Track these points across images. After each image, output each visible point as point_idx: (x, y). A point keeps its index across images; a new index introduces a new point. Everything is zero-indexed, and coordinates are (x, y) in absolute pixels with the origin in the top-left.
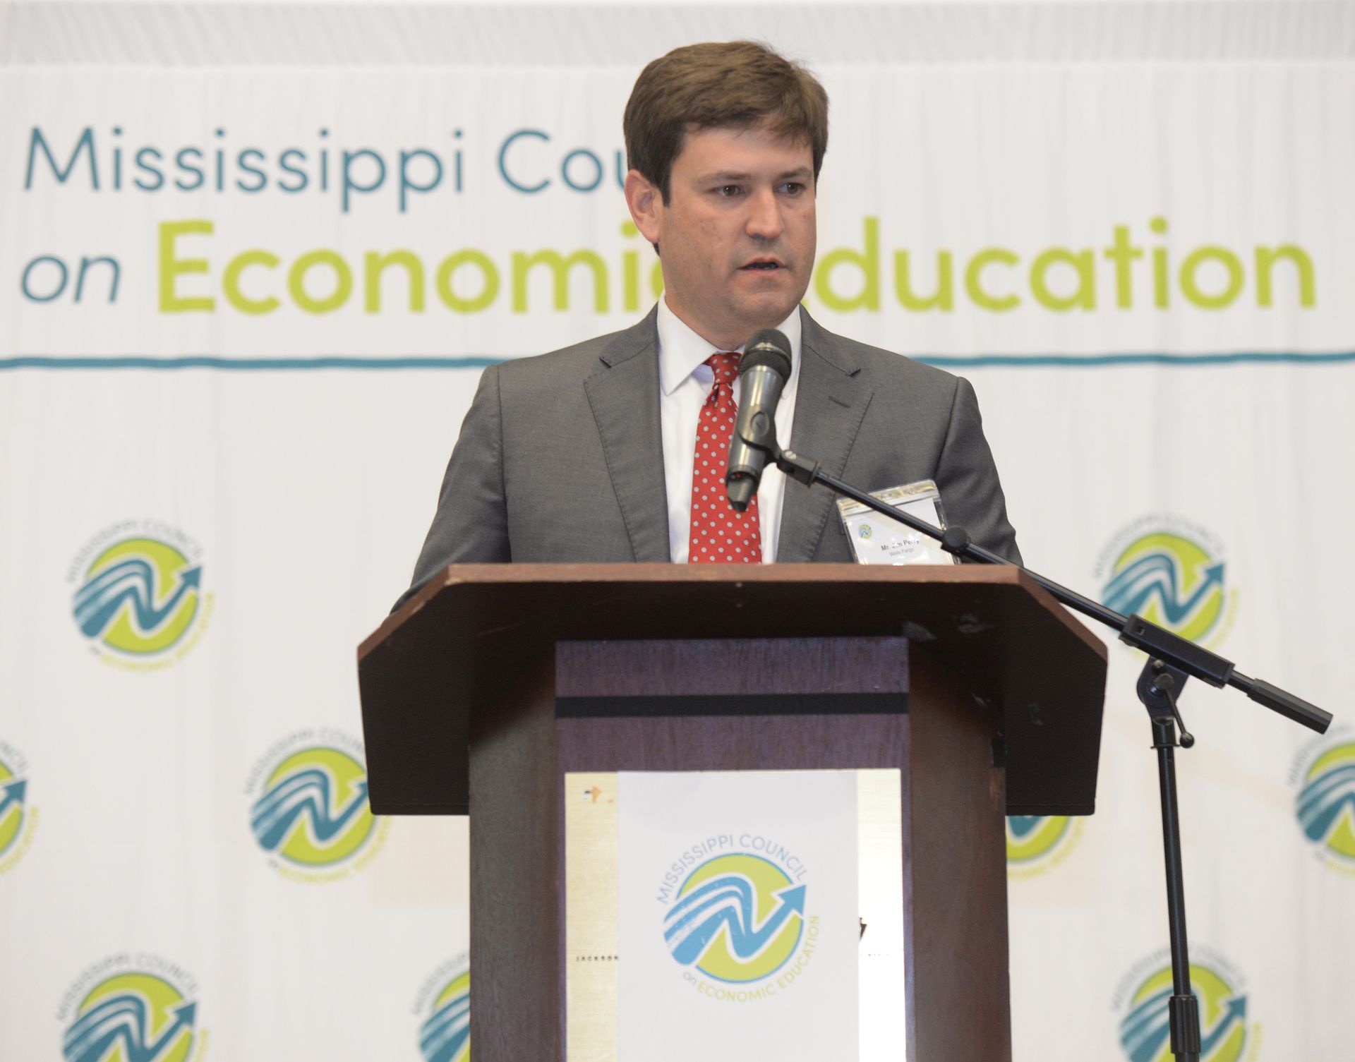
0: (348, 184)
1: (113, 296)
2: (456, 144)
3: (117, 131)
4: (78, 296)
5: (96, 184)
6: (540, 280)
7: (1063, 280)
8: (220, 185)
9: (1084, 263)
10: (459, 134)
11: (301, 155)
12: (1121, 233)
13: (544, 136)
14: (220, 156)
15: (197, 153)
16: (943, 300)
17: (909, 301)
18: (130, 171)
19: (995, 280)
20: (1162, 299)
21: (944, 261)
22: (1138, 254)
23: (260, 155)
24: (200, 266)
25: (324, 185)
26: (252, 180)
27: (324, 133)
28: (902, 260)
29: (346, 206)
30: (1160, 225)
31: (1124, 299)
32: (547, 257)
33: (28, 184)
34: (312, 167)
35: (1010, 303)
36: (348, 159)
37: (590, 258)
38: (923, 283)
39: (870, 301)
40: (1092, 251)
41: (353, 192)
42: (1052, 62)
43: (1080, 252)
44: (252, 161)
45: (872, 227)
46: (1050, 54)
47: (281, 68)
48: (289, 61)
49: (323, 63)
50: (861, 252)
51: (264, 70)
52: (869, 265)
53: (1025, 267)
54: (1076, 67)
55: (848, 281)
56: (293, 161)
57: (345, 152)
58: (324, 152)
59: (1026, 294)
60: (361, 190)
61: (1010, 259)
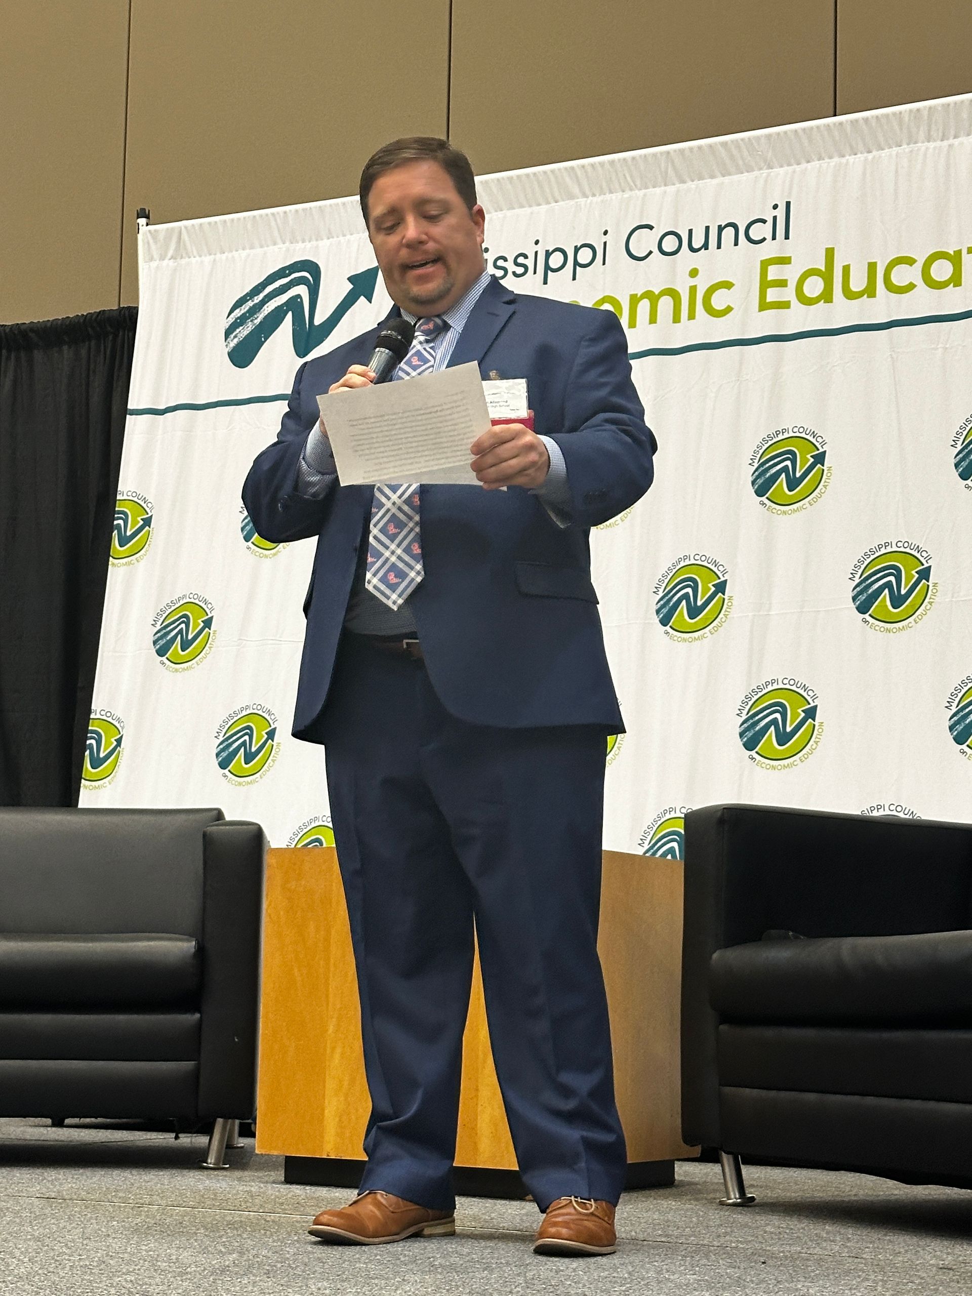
0: (547, 268)
2: (604, 238)
6: (644, 306)
7: (942, 270)
9: (956, 260)
10: (606, 233)
11: (526, 257)
13: (651, 227)
16: (870, 291)
17: (849, 295)
19: (900, 276)
21: (872, 267)
23: (505, 260)
25: (535, 273)
26: (500, 273)
27: (537, 242)
28: (846, 269)
29: (545, 283)
32: (648, 295)
34: (530, 263)
35: (911, 287)
36: (548, 254)
37: (672, 293)
38: (858, 283)
39: (827, 296)
40: (960, 250)
41: (549, 273)
42: (942, 140)
43: (954, 251)
44: (500, 263)
45: (830, 254)
46: (940, 134)
47: (518, 211)
48: (522, 206)
49: (539, 205)
50: (823, 269)
51: (509, 213)
52: (827, 276)
53: (919, 266)
54: (956, 142)
55: (813, 287)
56: (521, 260)
57: (547, 251)
58: (536, 253)
59: (919, 282)
60: (554, 271)
61: (910, 261)
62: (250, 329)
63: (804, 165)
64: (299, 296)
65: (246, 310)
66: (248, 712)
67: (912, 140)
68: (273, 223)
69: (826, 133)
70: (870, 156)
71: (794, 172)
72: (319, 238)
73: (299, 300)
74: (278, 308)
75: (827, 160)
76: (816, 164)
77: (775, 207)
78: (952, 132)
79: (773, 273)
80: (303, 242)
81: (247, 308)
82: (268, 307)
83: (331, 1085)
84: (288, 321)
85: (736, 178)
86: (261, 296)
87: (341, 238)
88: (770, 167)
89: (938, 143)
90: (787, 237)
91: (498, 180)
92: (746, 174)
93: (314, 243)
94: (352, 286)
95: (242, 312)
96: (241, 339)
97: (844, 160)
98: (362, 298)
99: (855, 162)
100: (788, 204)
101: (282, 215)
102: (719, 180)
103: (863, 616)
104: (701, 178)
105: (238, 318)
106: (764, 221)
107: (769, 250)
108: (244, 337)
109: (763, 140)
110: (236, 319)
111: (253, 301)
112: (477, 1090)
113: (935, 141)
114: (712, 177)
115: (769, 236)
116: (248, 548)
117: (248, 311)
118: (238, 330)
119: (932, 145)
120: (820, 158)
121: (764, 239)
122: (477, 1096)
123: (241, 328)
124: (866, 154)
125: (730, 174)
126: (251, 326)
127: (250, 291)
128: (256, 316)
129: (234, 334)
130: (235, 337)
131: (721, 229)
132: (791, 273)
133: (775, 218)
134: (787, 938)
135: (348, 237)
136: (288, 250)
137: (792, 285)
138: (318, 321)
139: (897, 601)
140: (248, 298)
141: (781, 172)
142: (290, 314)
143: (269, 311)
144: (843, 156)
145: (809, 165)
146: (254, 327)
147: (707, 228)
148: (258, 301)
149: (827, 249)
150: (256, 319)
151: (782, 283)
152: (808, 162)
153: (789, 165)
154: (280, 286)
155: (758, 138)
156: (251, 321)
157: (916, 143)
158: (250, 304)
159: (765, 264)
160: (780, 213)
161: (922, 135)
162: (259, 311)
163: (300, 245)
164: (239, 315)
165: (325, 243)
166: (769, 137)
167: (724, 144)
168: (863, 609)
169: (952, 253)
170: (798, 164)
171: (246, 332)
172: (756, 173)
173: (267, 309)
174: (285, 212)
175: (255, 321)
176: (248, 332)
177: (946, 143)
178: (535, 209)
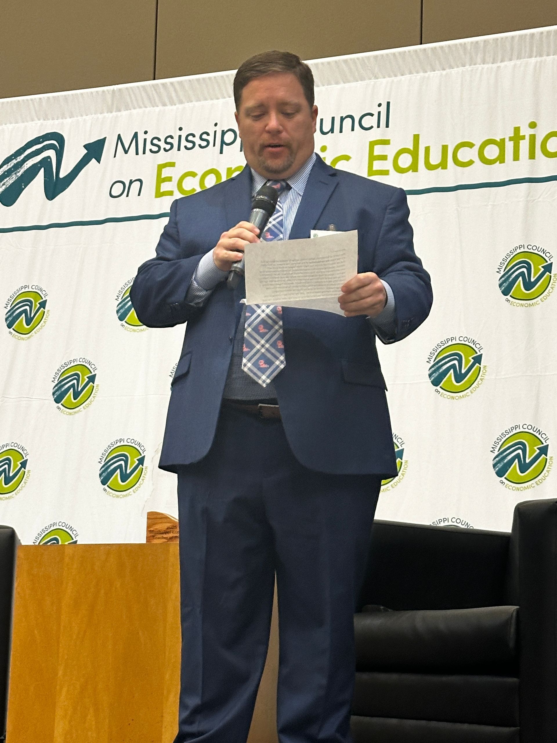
0: (223, 142)
1: (139, 195)
3: (146, 132)
4: (127, 196)
5: (137, 153)
7: (491, 152)
8: (179, 149)
9: (501, 145)
11: (208, 134)
12: (517, 130)
14: (180, 137)
15: (172, 137)
16: (443, 165)
17: (429, 167)
18: (149, 146)
19: (464, 155)
20: (532, 156)
21: (445, 148)
22: (523, 138)
23: (194, 136)
24: (169, 179)
25: (214, 145)
26: (190, 145)
27: (216, 125)
28: (427, 149)
29: (221, 152)
30: (533, 125)
31: (516, 158)
33: (115, 157)
34: (211, 138)
35: (471, 162)
36: (223, 133)
38: (435, 159)
39: (414, 167)
40: (504, 139)
41: (224, 145)
42: (493, 63)
43: (500, 139)
44: (190, 138)
45: (416, 138)
46: (491, 60)
47: (203, 103)
48: (206, 99)
49: (218, 99)
50: (412, 148)
51: (197, 104)
52: (414, 154)
53: (476, 148)
54: (502, 65)
55: (405, 161)
56: (205, 136)
57: (223, 131)
58: (215, 132)
59: (476, 159)
60: (228, 144)
61: (470, 145)
62: (14, 179)
63: (399, 78)
64: (49, 157)
65: (11, 166)
66: (8, 448)
67: (472, 62)
68: (31, 106)
69: (414, 57)
70: (444, 72)
71: (393, 81)
72: (63, 117)
73: (49, 160)
74: (34, 165)
75: (415, 74)
76: (408, 76)
77: (380, 105)
78: (500, 57)
79: (378, 150)
80: (53, 119)
81: (12, 165)
82: (27, 164)
83: (59, 712)
84: (41, 175)
85: (353, 84)
86: (22, 156)
87: (80, 118)
88: (376, 78)
89: (490, 65)
90: (387, 126)
91: (190, 81)
92: (360, 82)
93: (60, 120)
94: (86, 151)
95: (9, 167)
96: (8, 186)
97: (426, 75)
98: (94, 160)
99: (435, 76)
100: (388, 103)
101: (38, 100)
102: (342, 85)
103: (435, 388)
104: (329, 84)
105: (6, 172)
106: (372, 115)
107: (375, 134)
108: (9, 184)
109: (372, 59)
110: (5, 172)
111: (16, 160)
112: (162, 716)
113: (488, 63)
114: (337, 83)
115: (375, 125)
116: (10, 333)
117: (13, 167)
118: (5, 180)
119: (486, 66)
120: (411, 73)
121: (372, 127)
122: (162, 721)
123: (8, 178)
124: (442, 71)
125: (349, 82)
126: (15, 177)
127: (15, 152)
128: (18, 171)
129: (3, 183)
130: (3, 184)
131: (342, 119)
132: (390, 151)
133: (379, 113)
134: (379, 610)
135: (84, 117)
136: (42, 125)
137: (391, 158)
138: (62, 175)
139: (459, 378)
140: (13, 158)
141: (383, 82)
142: (42, 169)
143: (28, 167)
144: (426, 72)
145: (403, 78)
146: (17, 178)
147: (333, 118)
148: (20, 160)
149: (414, 135)
150: (19, 172)
151: (384, 158)
152: (402, 75)
153: (390, 76)
154: (36, 149)
155: (368, 58)
156: (15, 174)
157: (475, 64)
158: (14, 161)
159: (372, 144)
160: (383, 110)
161: (479, 60)
162: (21, 167)
163: (50, 122)
164: (6, 169)
165: (68, 121)
166: (376, 57)
167: (346, 61)
168: (436, 383)
169: (499, 140)
170: (396, 76)
171: (11, 182)
172: (367, 81)
173: (26, 166)
174: (40, 99)
175: (18, 174)
176: (13, 181)
177: (495, 66)
178: (215, 101)
